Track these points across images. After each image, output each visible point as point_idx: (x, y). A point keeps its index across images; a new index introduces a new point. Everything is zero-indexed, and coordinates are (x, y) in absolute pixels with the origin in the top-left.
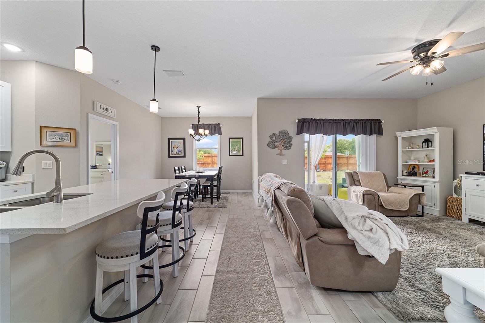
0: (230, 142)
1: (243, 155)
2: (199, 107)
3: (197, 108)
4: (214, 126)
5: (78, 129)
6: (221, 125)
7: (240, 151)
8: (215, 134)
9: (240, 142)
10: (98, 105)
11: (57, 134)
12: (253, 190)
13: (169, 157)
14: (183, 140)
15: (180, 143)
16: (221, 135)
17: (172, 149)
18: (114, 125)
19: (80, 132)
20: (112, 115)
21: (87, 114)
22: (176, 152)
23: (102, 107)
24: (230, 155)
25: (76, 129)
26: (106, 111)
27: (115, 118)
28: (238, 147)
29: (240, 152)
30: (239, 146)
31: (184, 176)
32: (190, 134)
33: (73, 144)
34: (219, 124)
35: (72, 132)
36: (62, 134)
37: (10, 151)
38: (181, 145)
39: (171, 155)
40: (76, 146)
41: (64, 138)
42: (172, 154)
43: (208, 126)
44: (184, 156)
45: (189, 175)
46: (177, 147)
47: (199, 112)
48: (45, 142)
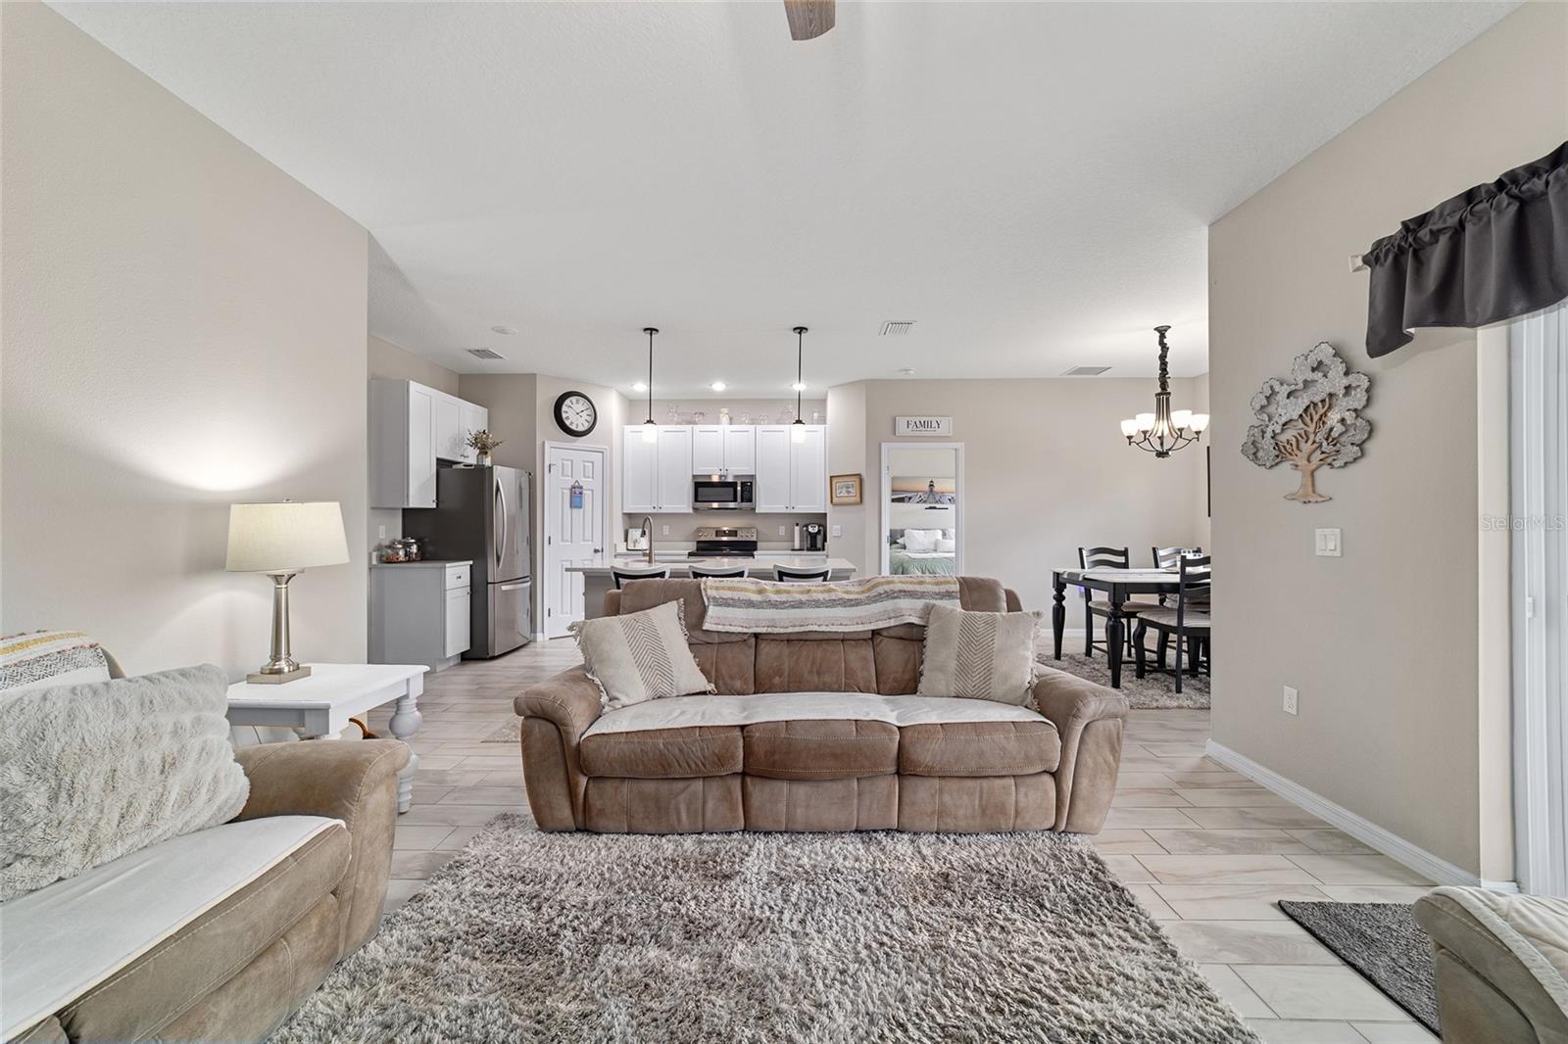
2: (1162, 332)
3: (1158, 334)
5: (863, 473)
10: (901, 423)
11: (844, 484)
18: (954, 449)
19: (865, 478)
20: (943, 431)
21: (880, 444)
23: (913, 424)
25: (861, 474)
26: (922, 429)
27: (951, 435)
33: (858, 499)
35: (857, 479)
36: (848, 485)
37: (827, 512)
40: (861, 502)
41: (851, 489)
47: (1164, 349)
48: (835, 500)
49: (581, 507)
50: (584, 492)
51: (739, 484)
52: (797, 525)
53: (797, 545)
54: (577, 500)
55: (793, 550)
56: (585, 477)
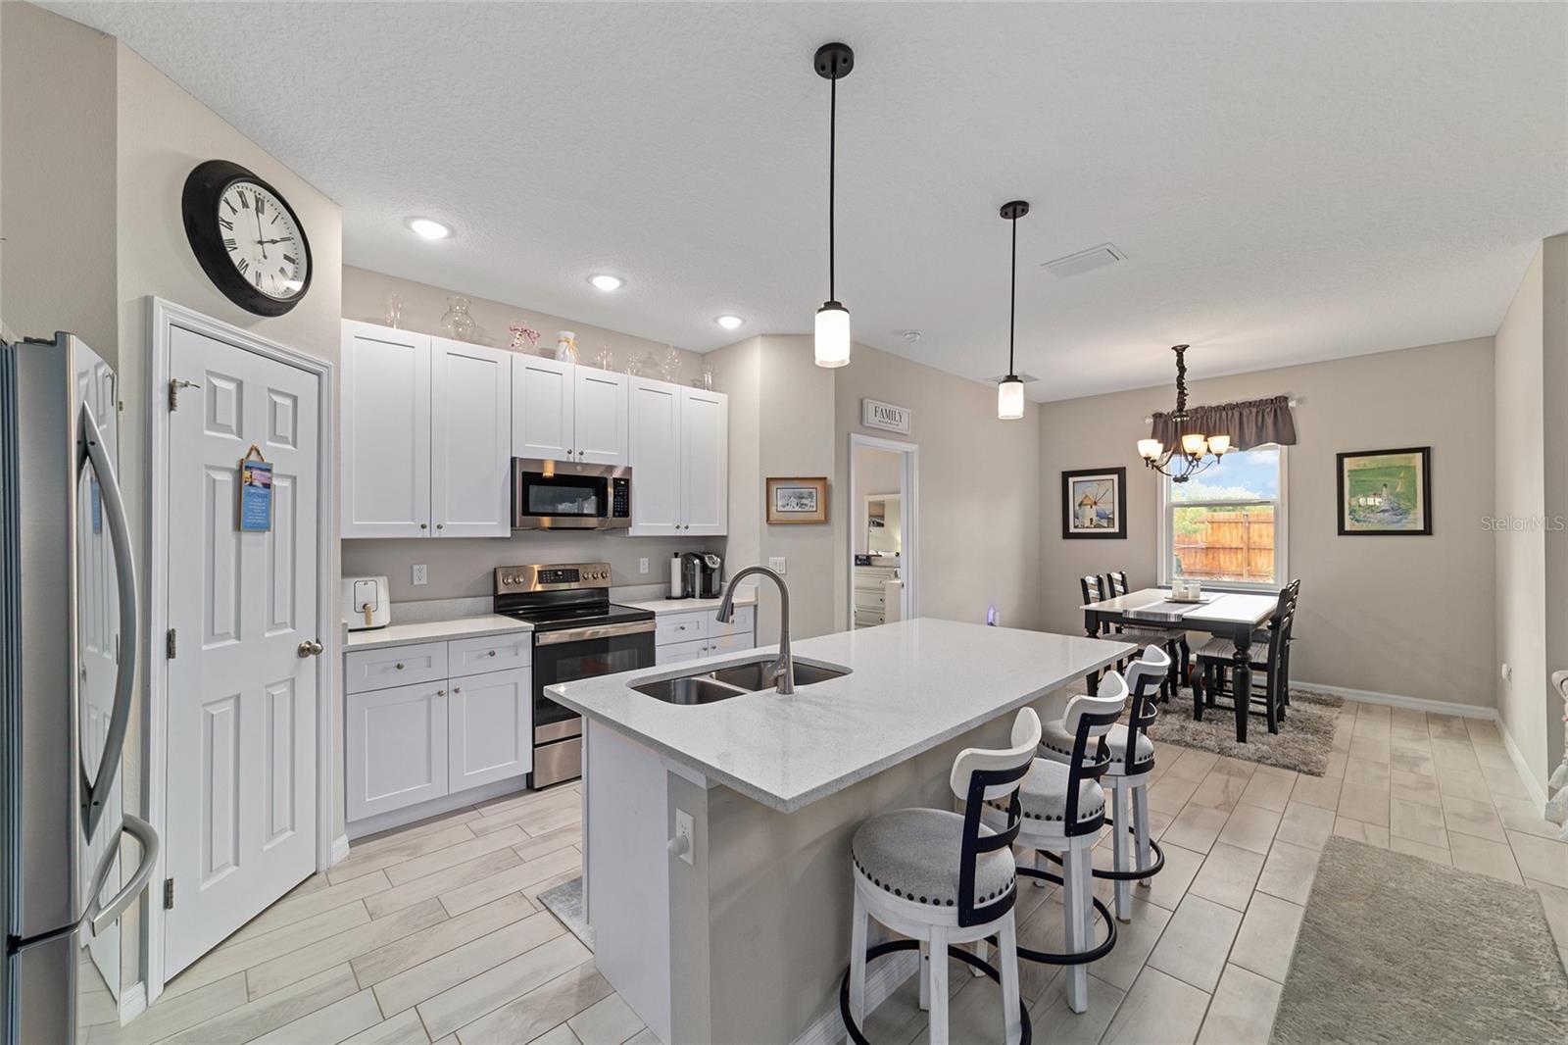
0: (1346, 474)
1: (1427, 531)
2: (1180, 351)
3: (1175, 353)
4: (1254, 410)
5: (831, 477)
6: (1292, 404)
7: (1406, 512)
8: (1260, 440)
9: (1410, 469)
10: (870, 406)
11: (794, 493)
12: (1502, 714)
13: (1067, 535)
14: (1115, 477)
15: (1104, 491)
16: (1294, 443)
17: (1077, 508)
18: (907, 453)
19: (834, 485)
20: (903, 427)
21: (849, 435)
22: (1091, 520)
23: (880, 411)
24: (1342, 531)
25: (825, 478)
26: (887, 420)
27: (909, 433)
28: (1398, 495)
29: (1411, 517)
30: (1398, 490)
31: (1121, 614)
32: (1143, 455)
33: (820, 516)
34: (1286, 399)
35: (819, 485)
36: (801, 493)
37: (725, 534)
38: (1109, 494)
39: (1072, 530)
40: (826, 520)
41: (804, 501)
42: (1076, 527)
43: (1224, 413)
44: (1122, 534)
45: (1138, 613)
46: (1095, 503)
47: (1182, 369)
48: (774, 515)
49: (268, 528)
50: (275, 482)
51: (610, 483)
52: (676, 555)
53: (677, 590)
54: (251, 505)
55: (669, 598)
56: (275, 436)
